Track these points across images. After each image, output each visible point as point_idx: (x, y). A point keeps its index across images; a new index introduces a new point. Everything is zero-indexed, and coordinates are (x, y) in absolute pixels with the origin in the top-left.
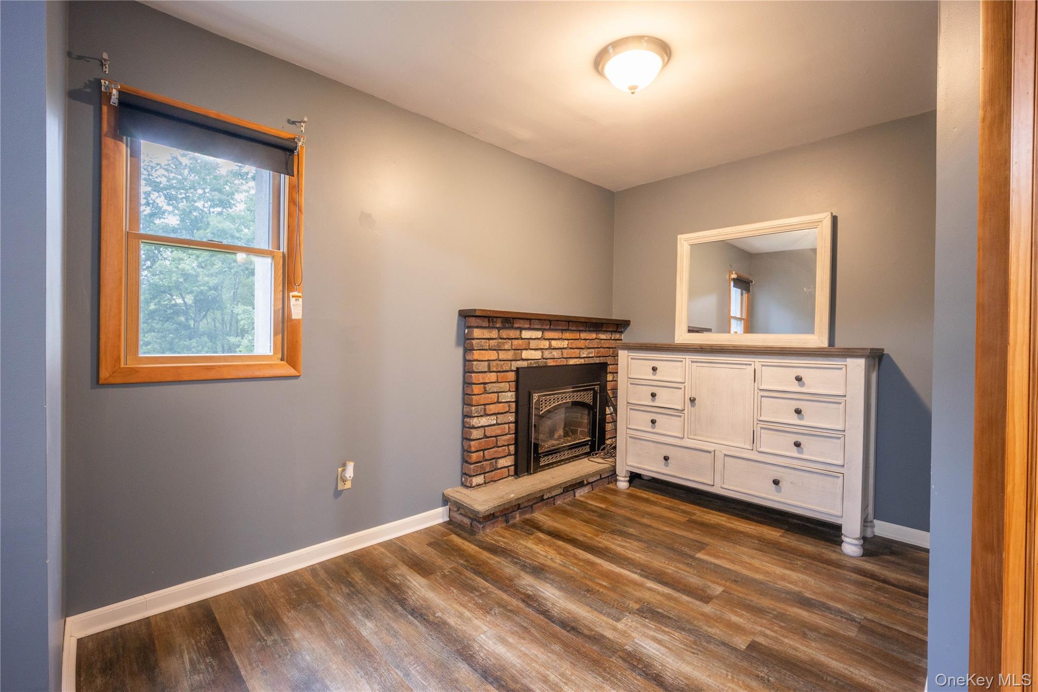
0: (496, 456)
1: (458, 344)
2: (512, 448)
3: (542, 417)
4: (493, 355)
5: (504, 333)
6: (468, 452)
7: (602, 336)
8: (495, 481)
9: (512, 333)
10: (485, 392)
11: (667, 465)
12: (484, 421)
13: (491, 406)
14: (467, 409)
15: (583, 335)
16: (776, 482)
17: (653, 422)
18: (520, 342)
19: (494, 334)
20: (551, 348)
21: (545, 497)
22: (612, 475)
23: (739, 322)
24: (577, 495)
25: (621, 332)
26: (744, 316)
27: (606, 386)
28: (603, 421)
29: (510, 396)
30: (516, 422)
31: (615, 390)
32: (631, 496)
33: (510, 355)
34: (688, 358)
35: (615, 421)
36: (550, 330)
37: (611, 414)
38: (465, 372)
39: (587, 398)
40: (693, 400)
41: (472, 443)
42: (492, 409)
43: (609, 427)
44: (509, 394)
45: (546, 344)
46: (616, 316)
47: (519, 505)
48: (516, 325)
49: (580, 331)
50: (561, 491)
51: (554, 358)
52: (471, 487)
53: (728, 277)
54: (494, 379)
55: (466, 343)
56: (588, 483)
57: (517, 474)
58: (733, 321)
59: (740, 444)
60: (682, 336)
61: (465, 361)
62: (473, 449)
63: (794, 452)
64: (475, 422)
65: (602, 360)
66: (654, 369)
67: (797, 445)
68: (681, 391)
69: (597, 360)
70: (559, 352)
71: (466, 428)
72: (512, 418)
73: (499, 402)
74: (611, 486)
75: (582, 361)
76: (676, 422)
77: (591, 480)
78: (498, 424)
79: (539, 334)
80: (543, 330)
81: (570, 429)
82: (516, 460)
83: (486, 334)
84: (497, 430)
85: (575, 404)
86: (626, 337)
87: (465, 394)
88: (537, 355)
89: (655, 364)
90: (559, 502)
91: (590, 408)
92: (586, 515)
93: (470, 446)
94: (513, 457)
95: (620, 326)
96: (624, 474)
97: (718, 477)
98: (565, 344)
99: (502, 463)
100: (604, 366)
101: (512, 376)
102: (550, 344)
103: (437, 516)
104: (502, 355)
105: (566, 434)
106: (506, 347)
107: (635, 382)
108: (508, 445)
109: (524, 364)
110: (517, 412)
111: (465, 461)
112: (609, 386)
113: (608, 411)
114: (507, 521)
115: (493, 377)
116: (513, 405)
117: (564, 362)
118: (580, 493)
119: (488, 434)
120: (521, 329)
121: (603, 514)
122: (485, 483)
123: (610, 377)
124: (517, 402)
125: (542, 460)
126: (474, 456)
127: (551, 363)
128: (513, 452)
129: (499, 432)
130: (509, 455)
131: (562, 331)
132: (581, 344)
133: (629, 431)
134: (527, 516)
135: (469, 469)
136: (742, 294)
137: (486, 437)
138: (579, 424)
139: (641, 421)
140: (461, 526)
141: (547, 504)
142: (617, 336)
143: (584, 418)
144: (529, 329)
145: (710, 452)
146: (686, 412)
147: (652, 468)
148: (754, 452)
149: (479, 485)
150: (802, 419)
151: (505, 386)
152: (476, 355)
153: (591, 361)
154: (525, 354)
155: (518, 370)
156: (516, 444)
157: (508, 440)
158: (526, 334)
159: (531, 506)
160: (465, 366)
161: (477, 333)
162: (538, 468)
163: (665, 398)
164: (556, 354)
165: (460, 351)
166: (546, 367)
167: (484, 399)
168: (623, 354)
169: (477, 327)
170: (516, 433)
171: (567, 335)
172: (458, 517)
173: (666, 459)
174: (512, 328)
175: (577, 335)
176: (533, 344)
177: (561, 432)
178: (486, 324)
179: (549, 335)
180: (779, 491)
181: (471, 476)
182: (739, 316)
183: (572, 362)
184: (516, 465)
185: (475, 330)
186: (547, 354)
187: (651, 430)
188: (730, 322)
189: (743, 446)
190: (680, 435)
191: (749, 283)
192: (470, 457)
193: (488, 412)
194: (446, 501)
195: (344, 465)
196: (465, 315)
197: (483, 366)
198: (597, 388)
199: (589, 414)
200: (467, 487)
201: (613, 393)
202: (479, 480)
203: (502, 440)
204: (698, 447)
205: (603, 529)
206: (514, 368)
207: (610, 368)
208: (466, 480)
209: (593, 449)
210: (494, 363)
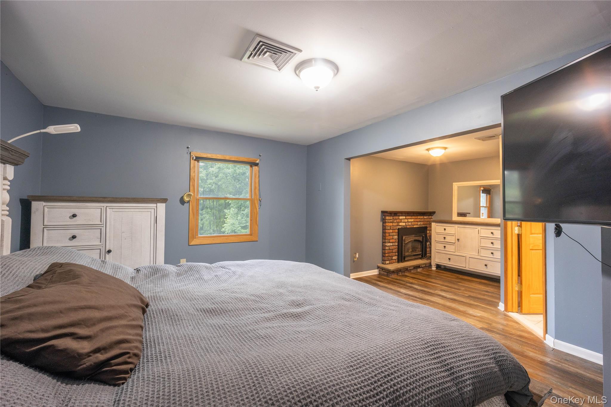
0: (392, 255)
1: (381, 221)
2: (397, 253)
3: (406, 244)
4: (391, 224)
5: (395, 218)
6: (384, 253)
7: (425, 217)
8: (392, 263)
9: (397, 217)
10: (389, 236)
11: (450, 261)
12: (389, 244)
13: (391, 240)
14: (384, 240)
15: (418, 217)
16: (486, 265)
17: (445, 247)
18: (399, 220)
19: (392, 218)
20: (408, 222)
21: (408, 269)
22: (430, 265)
23: (485, 208)
24: (418, 270)
25: (432, 216)
26: (488, 206)
27: (427, 235)
28: (426, 247)
29: (396, 237)
30: (398, 245)
31: (430, 236)
32: (437, 272)
33: (396, 224)
34: (456, 226)
35: (430, 248)
36: (408, 216)
37: (429, 245)
38: (383, 229)
39: (420, 239)
40: (458, 240)
41: (386, 251)
42: (391, 241)
43: (428, 250)
44: (396, 236)
45: (406, 220)
46: (430, 210)
47: (401, 270)
48: (398, 215)
49: (417, 216)
50: (413, 268)
51: (409, 225)
52: (386, 264)
53: (479, 189)
54: (392, 232)
55: (384, 221)
56: (422, 267)
57: (398, 262)
58: (481, 208)
59: (474, 254)
60: (455, 218)
61: (383, 226)
62: (386, 253)
63: (491, 256)
64: (387, 244)
65: (425, 226)
66: (445, 229)
67: (492, 253)
68: (454, 237)
69: (423, 226)
70: (411, 223)
71: (384, 247)
72: (397, 244)
73: (393, 239)
74: (430, 269)
75: (418, 226)
76: (453, 247)
77: (423, 266)
78: (393, 246)
79: (404, 217)
80: (406, 216)
81: (414, 249)
82: (398, 257)
83: (389, 218)
84: (392, 248)
85: (415, 240)
86: (434, 218)
87: (383, 236)
88: (404, 224)
89: (445, 227)
90: (412, 272)
91: (421, 242)
92: (422, 275)
93: (385, 252)
94: (397, 256)
95: (432, 213)
96: (434, 265)
97: (467, 264)
98: (413, 220)
99: (394, 258)
100: (426, 227)
101: (397, 231)
102: (408, 221)
103: (375, 272)
104: (394, 224)
105: (413, 251)
106: (395, 222)
107: (438, 234)
108: (396, 252)
109: (400, 227)
110: (398, 242)
111: (383, 256)
112: (428, 235)
113: (428, 244)
114: (397, 274)
115: (391, 231)
116: (397, 240)
117: (412, 226)
118: (419, 270)
119: (390, 248)
120: (399, 216)
121: (428, 275)
122: (389, 263)
123: (428, 232)
124: (398, 239)
125: (406, 258)
126: (387, 254)
127: (408, 227)
128: (397, 255)
129: (393, 248)
130: (396, 256)
131: (412, 216)
132: (418, 220)
133: (436, 250)
134: (403, 274)
135: (385, 259)
136: (487, 196)
137: (389, 249)
138: (417, 248)
139: (440, 247)
140: (384, 275)
141: (409, 272)
142: (431, 217)
143: (419, 246)
144: (402, 216)
145: (464, 256)
146: (456, 243)
147: (444, 262)
148: (479, 256)
149: (388, 264)
150: (493, 245)
151: (395, 234)
152: (387, 224)
153: (421, 226)
154: (400, 224)
155: (399, 229)
156: (398, 252)
157: (396, 251)
158: (401, 218)
159: (404, 271)
160: (383, 227)
161: (387, 218)
162: (405, 261)
163: (448, 239)
164: (410, 224)
165: (381, 223)
166: (407, 228)
167: (389, 237)
168: (433, 224)
169: (387, 216)
170: (398, 249)
171: (413, 217)
172: (382, 272)
173: (449, 259)
174: (397, 216)
175: (416, 217)
176: (403, 221)
177: (410, 250)
178: (389, 215)
179: (407, 217)
180: (487, 268)
181: (385, 261)
182: (485, 206)
183: (415, 226)
184: (398, 259)
185: (387, 217)
186: (407, 224)
187: (444, 249)
188: (480, 208)
189: (475, 254)
190: (454, 251)
191: (490, 191)
192: (385, 255)
193: (390, 242)
194: (378, 267)
195: (356, 254)
196: (383, 213)
197: (389, 228)
198: (424, 235)
199: (421, 245)
200: (384, 264)
201: (429, 237)
202: (388, 262)
203: (394, 251)
204: (461, 255)
205: (429, 278)
206: (397, 228)
207: (428, 228)
208: (384, 262)
209: (422, 256)
210: (392, 227)
